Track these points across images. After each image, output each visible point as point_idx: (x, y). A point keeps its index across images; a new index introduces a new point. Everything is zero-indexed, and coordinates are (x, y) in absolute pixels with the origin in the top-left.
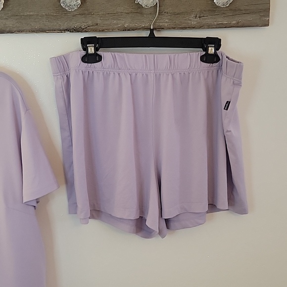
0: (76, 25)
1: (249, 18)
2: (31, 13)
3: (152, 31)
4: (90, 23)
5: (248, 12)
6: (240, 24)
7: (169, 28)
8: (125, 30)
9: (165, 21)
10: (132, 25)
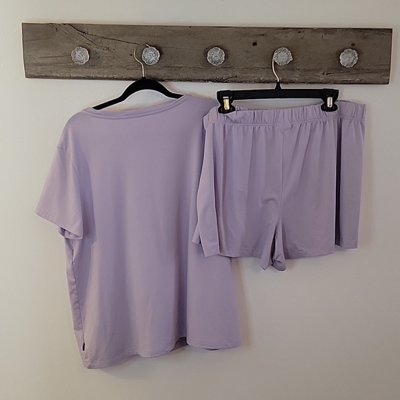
0: (219, 77)
1: (371, 77)
2: (181, 66)
3: (278, 84)
4: (230, 75)
5: (370, 72)
6: (362, 82)
7: (299, 82)
8: (260, 82)
9: (296, 76)
10: (267, 79)
